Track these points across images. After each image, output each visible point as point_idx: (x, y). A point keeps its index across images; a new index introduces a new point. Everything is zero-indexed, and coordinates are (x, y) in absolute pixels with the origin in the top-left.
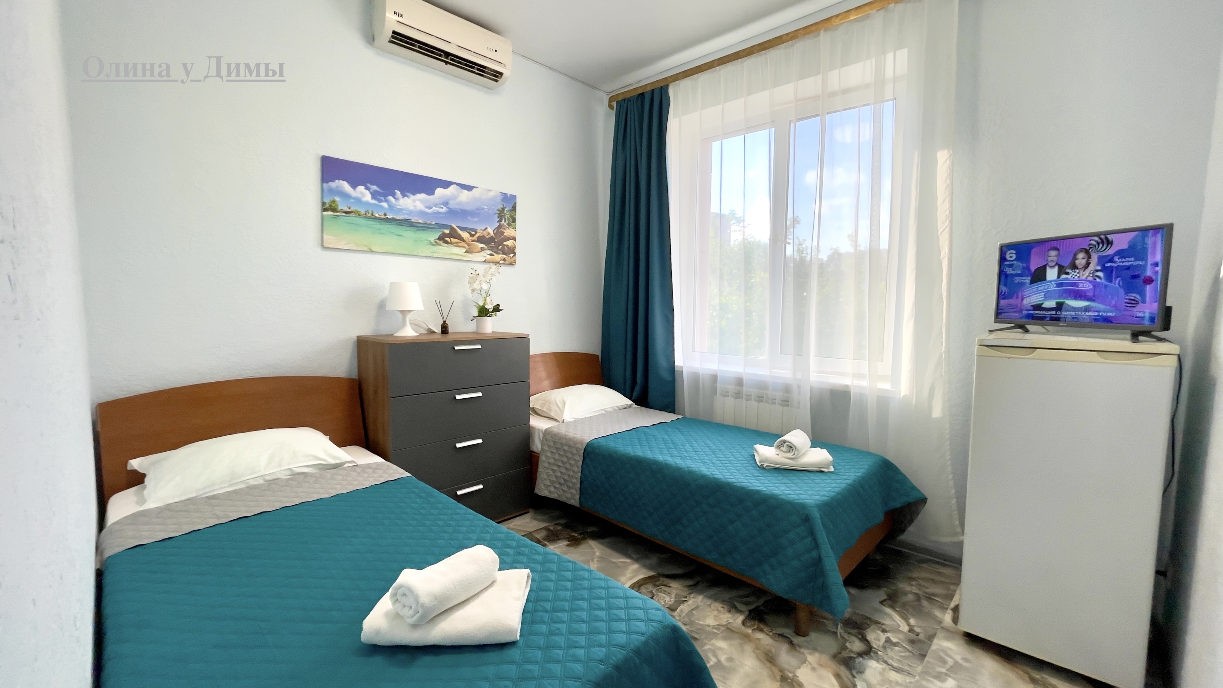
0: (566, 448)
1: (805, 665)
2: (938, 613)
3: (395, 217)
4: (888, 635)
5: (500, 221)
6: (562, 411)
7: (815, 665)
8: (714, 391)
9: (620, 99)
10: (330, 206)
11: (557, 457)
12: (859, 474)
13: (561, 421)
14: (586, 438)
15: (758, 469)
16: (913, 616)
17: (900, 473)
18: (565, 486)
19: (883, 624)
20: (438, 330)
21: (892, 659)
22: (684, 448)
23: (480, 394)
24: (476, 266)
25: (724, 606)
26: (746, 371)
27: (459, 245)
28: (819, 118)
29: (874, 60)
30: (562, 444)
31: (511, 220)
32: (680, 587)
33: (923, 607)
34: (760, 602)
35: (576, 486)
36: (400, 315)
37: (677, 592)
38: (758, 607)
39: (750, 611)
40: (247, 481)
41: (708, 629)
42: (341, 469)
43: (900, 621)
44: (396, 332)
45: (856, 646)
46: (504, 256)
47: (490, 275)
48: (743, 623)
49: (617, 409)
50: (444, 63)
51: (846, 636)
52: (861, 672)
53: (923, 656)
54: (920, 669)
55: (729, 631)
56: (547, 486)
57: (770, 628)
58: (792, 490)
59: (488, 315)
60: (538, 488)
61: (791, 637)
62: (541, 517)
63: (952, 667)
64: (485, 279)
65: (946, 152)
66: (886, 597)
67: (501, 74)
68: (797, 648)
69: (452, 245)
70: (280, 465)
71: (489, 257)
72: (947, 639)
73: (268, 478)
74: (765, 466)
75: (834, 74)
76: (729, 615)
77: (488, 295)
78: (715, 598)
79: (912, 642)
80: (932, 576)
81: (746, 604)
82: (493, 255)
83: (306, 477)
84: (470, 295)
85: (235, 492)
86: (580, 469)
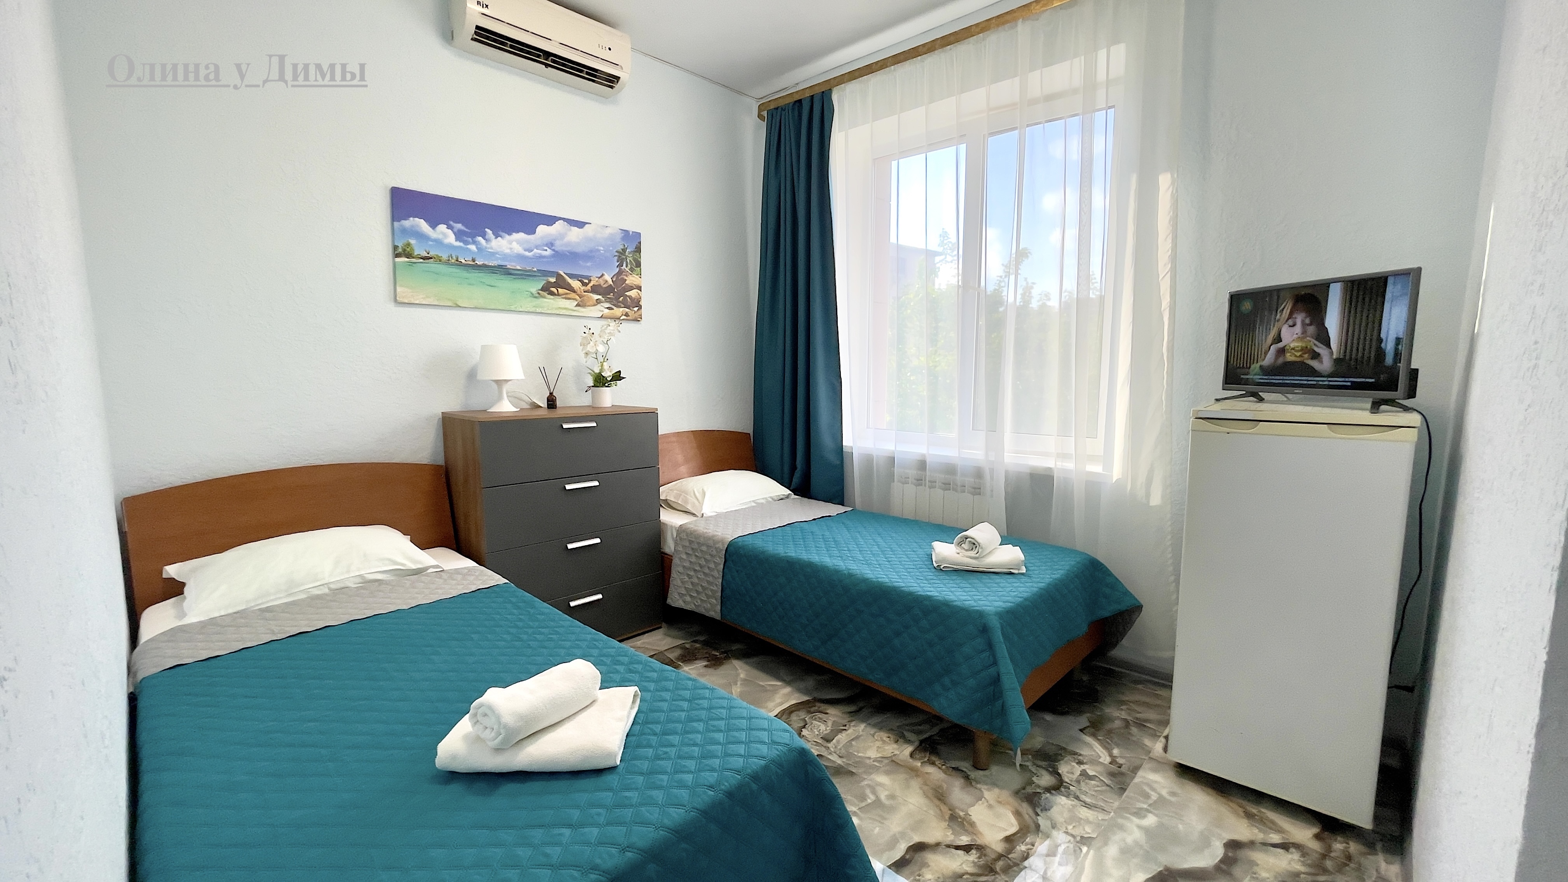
0: (704, 548)
1: (980, 802)
2: (1147, 742)
3: (486, 263)
4: (1083, 767)
5: (621, 265)
6: (701, 504)
7: (991, 802)
8: (891, 476)
9: (772, 107)
10: (404, 250)
11: (693, 559)
12: (1057, 576)
13: (700, 516)
14: (729, 537)
15: (934, 570)
16: (1118, 745)
17: (1110, 574)
18: (704, 595)
19: (1080, 755)
20: (543, 403)
21: (1086, 793)
22: (848, 547)
23: (596, 483)
24: (590, 323)
25: (890, 735)
26: (930, 453)
27: (569, 296)
28: (1016, 132)
29: (1083, 57)
30: (698, 543)
31: (634, 264)
32: (840, 714)
33: (1132, 735)
34: (936, 730)
35: (717, 594)
36: (495, 386)
37: (835, 719)
38: (932, 736)
39: (921, 742)
40: (309, 590)
41: (868, 761)
42: (424, 575)
43: (1102, 752)
44: (490, 408)
45: (1045, 779)
46: (627, 310)
47: (608, 335)
48: (912, 755)
49: (771, 500)
50: (544, 66)
51: (1033, 769)
52: (1046, 809)
53: (1123, 790)
54: (1116, 804)
55: (894, 763)
56: (681, 595)
57: (942, 761)
58: (970, 596)
59: (606, 385)
60: (671, 598)
61: (967, 771)
62: (675, 633)
63: (1155, 802)
64: (602, 339)
65: (1169, 176)
66: (1088, 724)
67: (618, 78)
68: (974, 783)
69: (560, 297)
70: (348, 572)
71: (607, 311)
72: (1155, 770)
73: (333, 586)
74: (942, 566)
75: (1035, 77)
76: (895, 746)
77: (606, 360)
78: (880, 727)
79: (1112, 775)
80: (1148, 700)
81: (919, 733)
82: (613, 309)
83: (380, 585)
84: (583, 360)
85: (293, 603)
86: (721, 573)
